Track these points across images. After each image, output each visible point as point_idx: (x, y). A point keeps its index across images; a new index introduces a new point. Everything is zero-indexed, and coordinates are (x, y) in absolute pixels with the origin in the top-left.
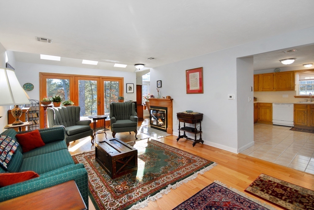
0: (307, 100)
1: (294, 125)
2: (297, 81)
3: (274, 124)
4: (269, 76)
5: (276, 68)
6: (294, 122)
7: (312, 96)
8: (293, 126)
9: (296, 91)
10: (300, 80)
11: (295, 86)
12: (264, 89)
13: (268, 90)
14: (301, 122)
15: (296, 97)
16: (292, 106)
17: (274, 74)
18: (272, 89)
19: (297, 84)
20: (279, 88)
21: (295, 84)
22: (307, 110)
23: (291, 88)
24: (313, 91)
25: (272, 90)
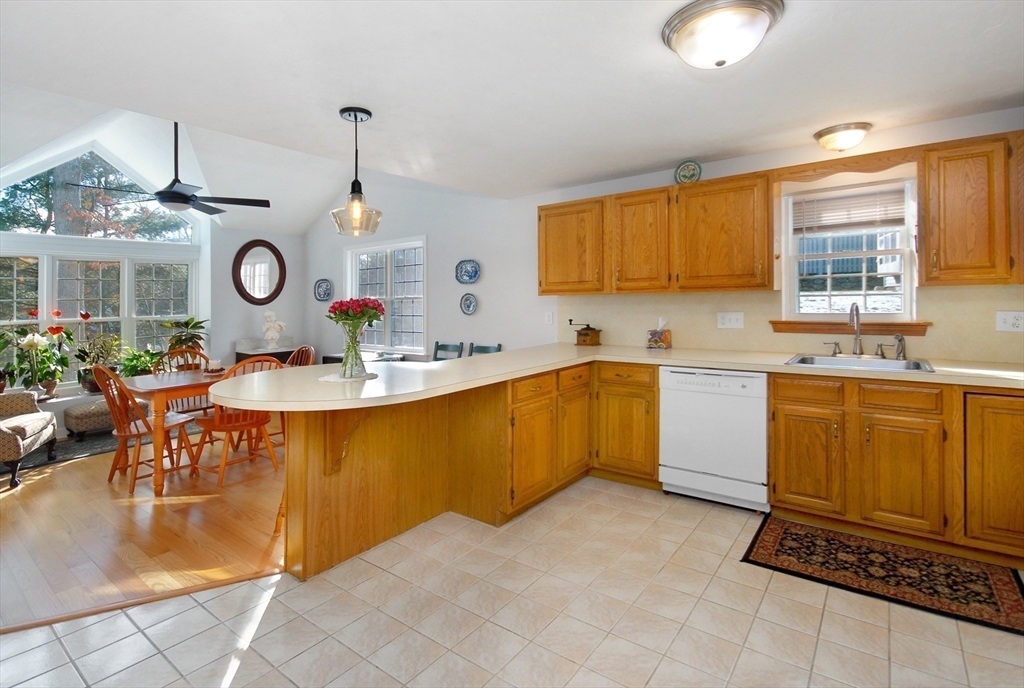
0: (837, 344)
1: (772, 507)
2: (783, 239)
3: (665, 488)
4: (649, 208)
5: (683, 163)
6: (772, 487)
7: (863, 320)
8: (767, 510)
9: (780, 291)
10: (797, 230)
11: (776, 262)
12: (627, 280)
13: (646, 284)
14: (810, 491)
15: (779, 326)
16: (760, 385)
17: (674, 195)
18: (664, 281)
19: (783, 257)
20: (698, 277)
21: (776, 253)
22: (844, 415)
23: (753, 275)
24: (866, 296)
25: (665, 288)
